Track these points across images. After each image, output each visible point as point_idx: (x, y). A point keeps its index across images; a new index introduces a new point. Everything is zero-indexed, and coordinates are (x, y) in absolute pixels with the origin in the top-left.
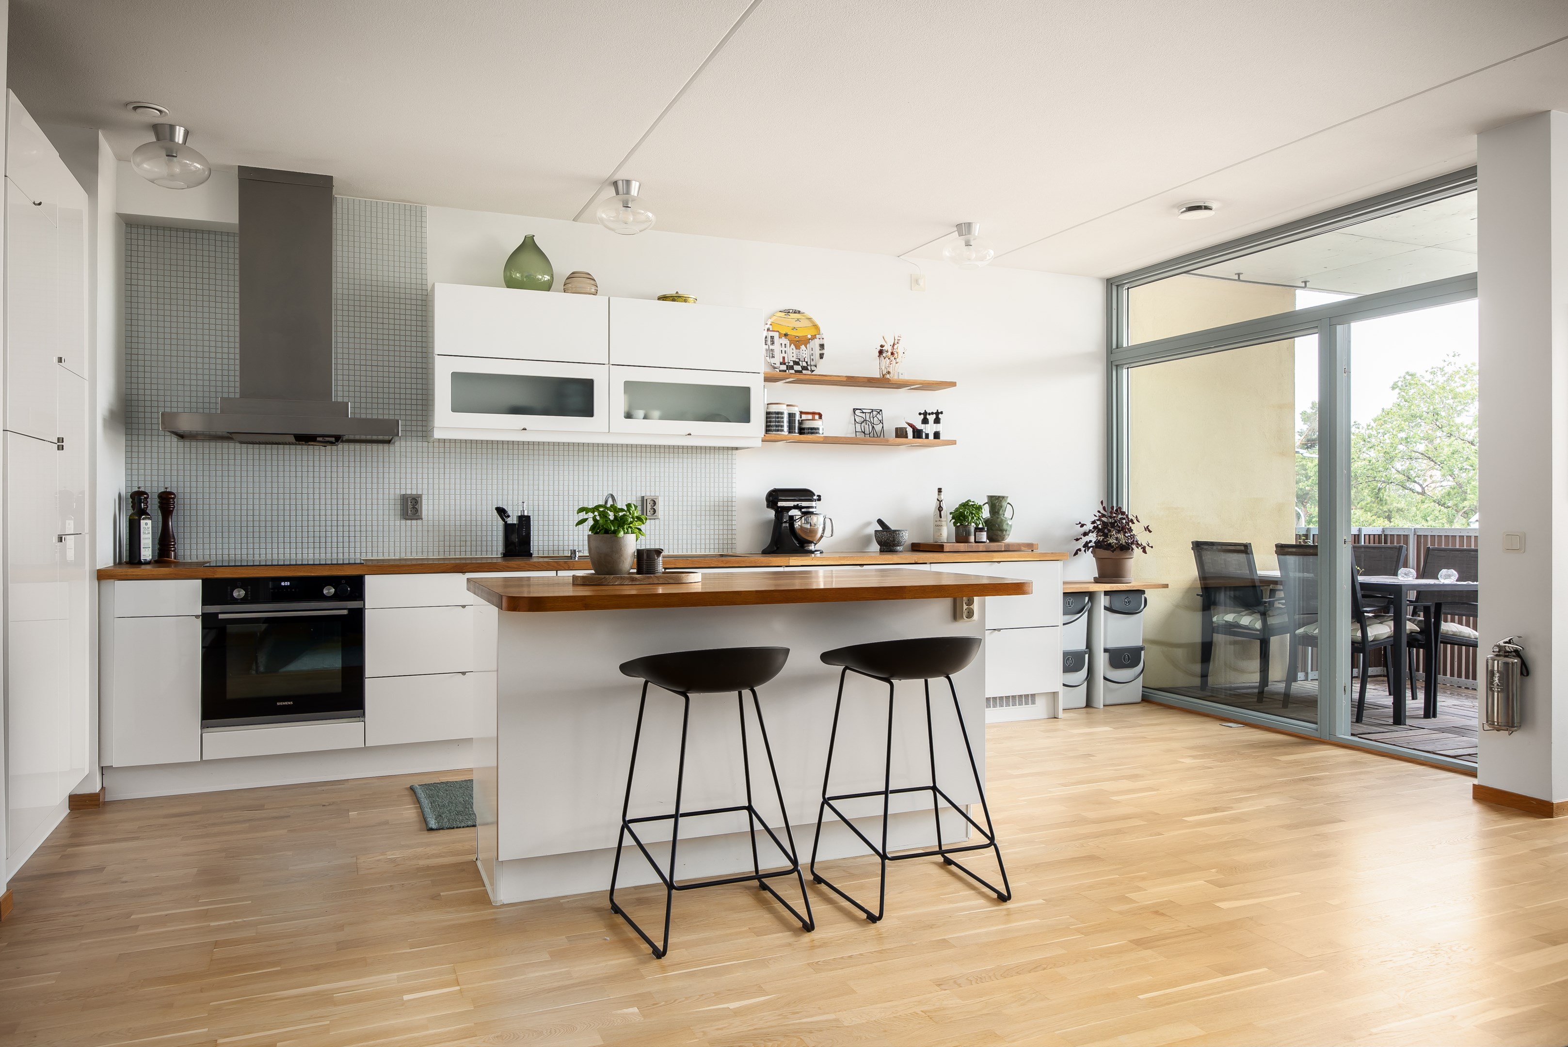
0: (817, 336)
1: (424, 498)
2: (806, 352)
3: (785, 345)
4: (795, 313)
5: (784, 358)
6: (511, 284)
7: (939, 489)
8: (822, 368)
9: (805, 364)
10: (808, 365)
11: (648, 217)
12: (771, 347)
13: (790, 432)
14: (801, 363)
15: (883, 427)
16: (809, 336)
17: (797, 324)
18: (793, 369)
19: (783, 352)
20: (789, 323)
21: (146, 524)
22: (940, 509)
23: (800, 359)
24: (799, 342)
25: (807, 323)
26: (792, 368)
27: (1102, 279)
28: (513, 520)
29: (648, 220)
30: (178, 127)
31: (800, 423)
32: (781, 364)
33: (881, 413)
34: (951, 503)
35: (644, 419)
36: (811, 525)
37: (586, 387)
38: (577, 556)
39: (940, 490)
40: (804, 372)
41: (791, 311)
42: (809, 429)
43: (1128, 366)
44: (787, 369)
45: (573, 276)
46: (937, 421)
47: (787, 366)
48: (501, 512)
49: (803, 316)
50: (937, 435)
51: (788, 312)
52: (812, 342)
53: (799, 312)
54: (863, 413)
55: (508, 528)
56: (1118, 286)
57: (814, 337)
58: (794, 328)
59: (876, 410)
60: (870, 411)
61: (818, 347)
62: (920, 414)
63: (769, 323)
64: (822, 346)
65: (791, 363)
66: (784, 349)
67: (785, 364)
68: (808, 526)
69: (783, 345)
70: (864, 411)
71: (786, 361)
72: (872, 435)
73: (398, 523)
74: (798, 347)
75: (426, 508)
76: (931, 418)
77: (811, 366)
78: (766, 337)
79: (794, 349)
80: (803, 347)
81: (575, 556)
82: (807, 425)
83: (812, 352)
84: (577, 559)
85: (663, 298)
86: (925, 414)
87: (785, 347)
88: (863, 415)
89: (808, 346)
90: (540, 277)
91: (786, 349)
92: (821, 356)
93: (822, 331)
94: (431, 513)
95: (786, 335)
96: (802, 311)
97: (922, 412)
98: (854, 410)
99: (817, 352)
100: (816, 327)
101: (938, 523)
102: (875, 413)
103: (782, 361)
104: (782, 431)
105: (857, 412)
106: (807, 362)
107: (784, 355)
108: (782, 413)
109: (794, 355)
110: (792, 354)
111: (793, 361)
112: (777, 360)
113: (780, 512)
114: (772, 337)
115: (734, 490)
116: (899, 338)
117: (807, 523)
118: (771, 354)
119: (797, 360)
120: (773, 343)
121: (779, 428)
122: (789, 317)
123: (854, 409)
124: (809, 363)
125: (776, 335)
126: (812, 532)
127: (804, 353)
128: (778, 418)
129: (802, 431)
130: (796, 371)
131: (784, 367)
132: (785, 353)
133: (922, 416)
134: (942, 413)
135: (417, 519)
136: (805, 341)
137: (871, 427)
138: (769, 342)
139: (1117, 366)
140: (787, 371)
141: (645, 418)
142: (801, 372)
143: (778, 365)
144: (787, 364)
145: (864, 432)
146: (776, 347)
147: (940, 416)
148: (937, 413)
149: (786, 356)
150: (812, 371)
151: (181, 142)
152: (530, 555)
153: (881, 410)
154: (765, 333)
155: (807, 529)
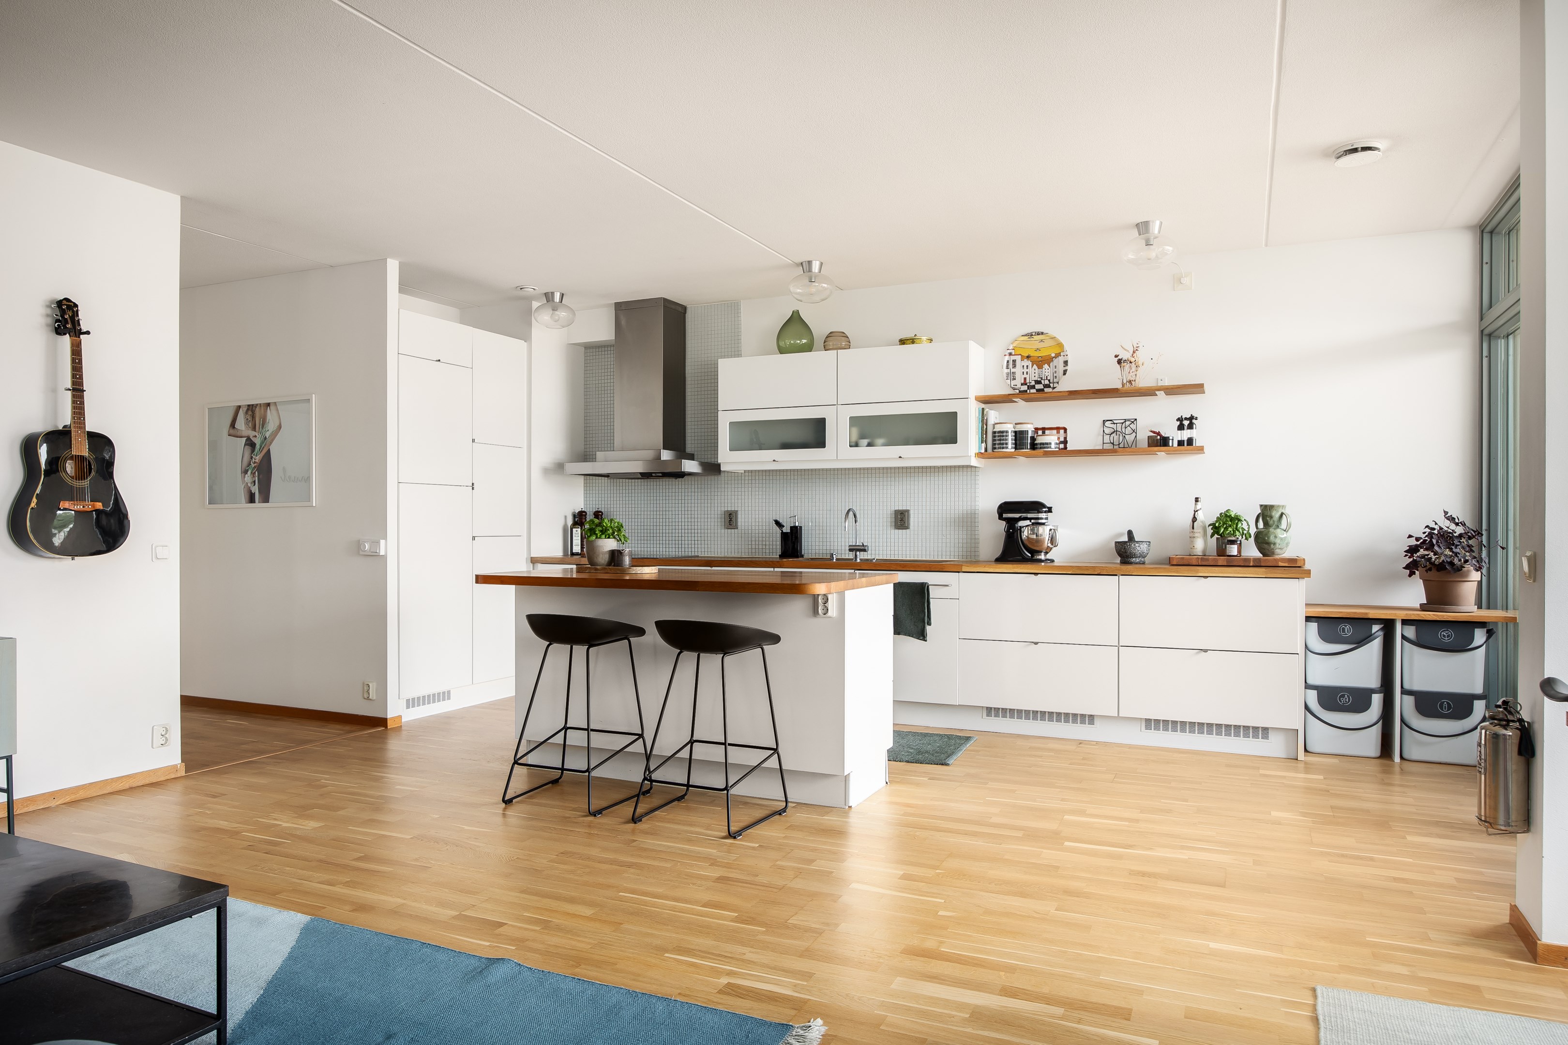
0: (1062, 354)
1: (739, 513)
2: (1049, 371)
3: (1027, 366)
4: (1038, 335)
5: (1025, 379)
6: (782, 351)
7: (1195, 497)
8: (1065, 385)
9: (1047, 382)
10: (1050, 383)
11: (824, 287)
12: (1013, 370)
13: (1016, 448)
14: (1043, 381)
15: (1136, 436)
16: (1053, 355)
17: (1041, 345)
18: (1035, 388)
19: (1025, 373)
20: (1032, 347)
21: (577, 531)
22: (1194, 519)
23: (1042, 378)
24: (1040, 362)
25: (1051, 343)
26: (1033, 387)
27: (1469, 227)
28: (787, 529)
29: (825, 289)
30: (555, 293)
31: (1033, 439)
32: (1022, 385)
33: (1135, 422)
34: (1208, 515)
35: (867, 446)
36: (1037, 536)
37: (820, 424)
38: (835, 559)
40: (1046, 390)
41: (1034, 334)
42: (1041, 444)
44: (1028, 389)
45: (830, 335)
46: (1191, 426)
47: (1028, 386)
48: (777, 523)
49: (1048, 336)
50: (1190, 441)
51: (1030, 335)
52: (1055, 361)
53: (1042, 333)
54: (1114, 423)
55: (784, 536)
56: (1489, 233)
57: (1058, 355)
58: (1037, 350)
59: (1129, 420)
60: (1122, 421)
61: (1062, 364)
62: (1177, 420)
63: (1011, 347)
64: (1066, 363)
65: (1033, 383)
66: (1025, 370)
67: (1026, 384)
68: (1034, 537)
69: (1025, 367)
70: (1115, 422)
71: (1028, 381)
72: (1122, 445)
73: (723, 531)
74: (1040, 367)
75: (741, 520)
76: (1186, 424)
77: (1054, 383)
78: (1008, 362)
79: (1037, 368)
80: (1046, 366)
81: (833, 558)
82: (1040, 440)
83: (1056, 370)
84: (835, 561)
85: (903, 342)
86: (1182, 420)
87: (1027, 368)
88: (1114, 426)
89: (1051, 364)
90: (799, 342)
91: (1027, 370)
92: (1065, 372)
93: (1066, 347)
94: (743, 524)
95: (1028, 357)
96: (1045, 332)
97: (1179, 418)
99: (1061, 368)
100: (1060, 345)
101: (1191, 535)
102: (1128, 423)
103: (1023, 382)
104: (1007, 448)
105: (1107, 423)
106: (1049, 380)
107: (1025, 375)
108: (1007, 432)
109: (1037, 375)
110: (1033, 373)
111: (1035, 381)
112: (1019, 380)
113: (1011, 523)
114: (1014, 361)
115: (977, 503)
116: (1137, 346)
117: (1033, 534)
118: (1012, 376)
119: (1039, 379)
120: (1014, 366)
121: (1003, 445)
122: (1032, 339)
123: (1104, 421)
124: (1051, 381)
125: (1018, 358)
126: (1039, 541)
127: (1047, 371)
128: (1003, 436)
129: (1034, 446)
130: (1038, 390)
131: (1025, 388)
132: (1027, 374)
133: (1179, 423)
134: (1195, 417)
135: (734, 529)
136: (1048, 360)
137: (1121, 438)
138: (1011, 366)
139: (1489, 336)
140: (1028, 391)
141: (869, 445)
142: (1042, 390)
143: (1019, 386)
144: (1028, 384)
145: (1113, 444)
146: (1018, 370)
147: (1194, 421)
148: (1191, 418)
149: (1027, 377)
150: (1054, 388)
151: (558, 301)
152: (802, 556)
153: (1136, 420)
154: (1007, 358)
155: (1033, 539)
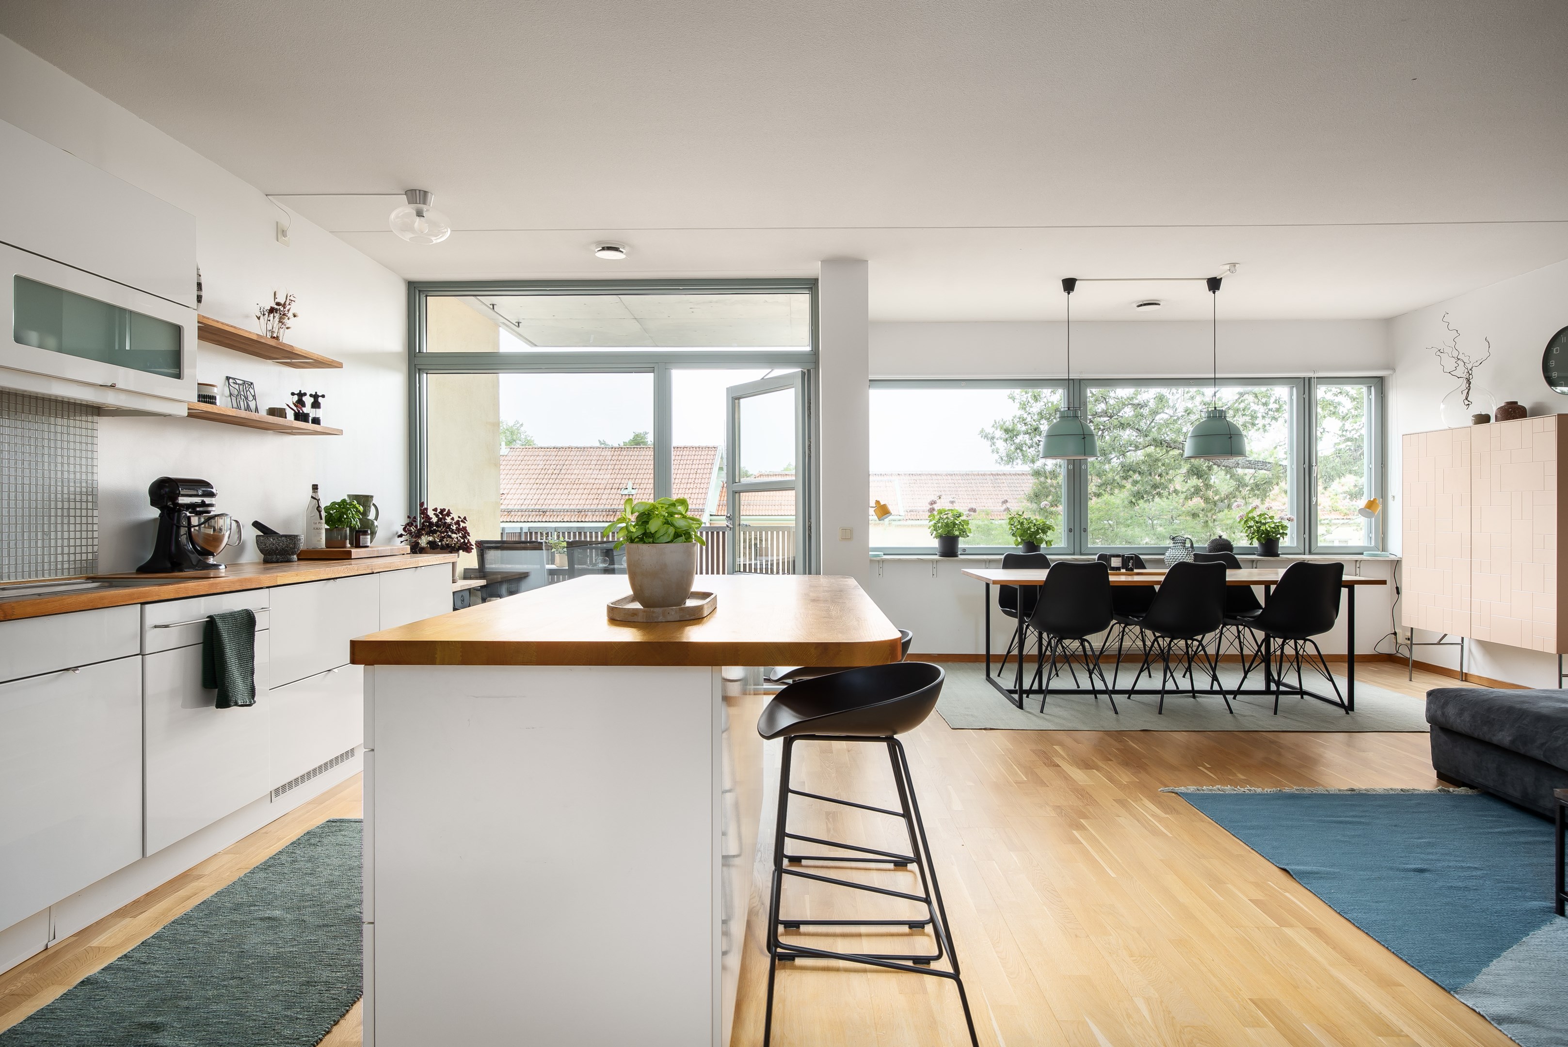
7: (313, 485)
15: (256, 405)
22: (319, 509)
27: (405, 280)
33: (252, 387)
34: (325, 503)
36: (214, 530)
39: (315, 488)
43: (426, 371)
46: (316, 405)
50: (317, 421)
54: (237, 384)
56: (420, 291)
59: (248, 382)
60: (242, 382)
62: (293, 394)
64: (200, 285)
68: (211, 531)
70: (238, 382)
76: (309, 401)
86: (301, 395)
88: (237, 387)
92: (200, 299)
97: (297, 392)
98: (228, 378)
101: (318, 526)
102: (247, 386)
105: (231, 380)
113: (170, 512)
115: (95, 477)
116: (292, 298)
117: (209, 528)
126: (215, 538)
133: (296, 398)
134: (323, 396)
137: (246, 404)
139: (419, 370)
145: (241, 409)
147: (320, 400)
148: (315, 397)
153: (252, 383)
155: (209, 535)
